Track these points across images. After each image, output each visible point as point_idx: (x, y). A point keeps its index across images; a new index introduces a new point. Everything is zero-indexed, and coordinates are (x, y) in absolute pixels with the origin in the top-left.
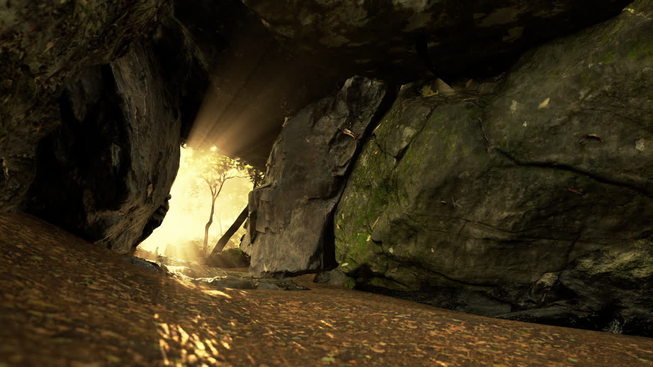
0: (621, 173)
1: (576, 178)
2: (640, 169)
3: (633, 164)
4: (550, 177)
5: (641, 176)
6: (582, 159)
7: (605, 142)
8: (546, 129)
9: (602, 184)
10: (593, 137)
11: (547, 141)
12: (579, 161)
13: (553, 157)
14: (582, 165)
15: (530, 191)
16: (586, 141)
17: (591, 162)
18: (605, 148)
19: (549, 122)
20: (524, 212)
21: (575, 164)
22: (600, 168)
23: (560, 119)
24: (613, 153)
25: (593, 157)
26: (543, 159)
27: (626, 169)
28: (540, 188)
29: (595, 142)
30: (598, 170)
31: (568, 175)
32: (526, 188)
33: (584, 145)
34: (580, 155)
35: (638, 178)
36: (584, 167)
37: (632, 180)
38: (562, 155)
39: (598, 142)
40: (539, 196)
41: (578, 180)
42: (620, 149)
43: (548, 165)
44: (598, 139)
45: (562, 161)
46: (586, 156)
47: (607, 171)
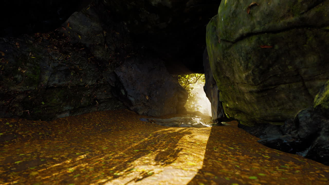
0: (280, 21)
1: (259, 38)
2: (289, 11)
3: (282, 10)
4: (247, 45)
5: (293, 16)
6: (254, 24)
7: (260, 4)
8: (231, 16)
9: (278, 34)
10: (252, 6)
11: (235, 23)
12: (253, 26)
13: (240, 31)
14: (256, 28)
15: (244, 57)
16: (251, 11)
17: (259, 23)
18: (262, 8)
19: (230, 11)
20: (251, 71)
21: (252, 30)
22: (266, 25)
23: (234, 6)
24: (266, 10)
25: (258, 20)
26: (237, 36)
27: (281, 16)
28: (247, 54)
29: (255, 8)
30: (266, 27)
31: (254, 38)
32: (241, 56)
33: (252, 14)
34: (252, 22)
35: (292, 19)
36: (257, 29)
37: (289, 23)
38: (243, 28)
39: (256, 7)
40: (250, 58)
41: (262, 39)
42: (269, 3)
43: (242, 38)
44: (255, 5)
45: (245, 32)
46: (255, 21)
47: (271, 24)
